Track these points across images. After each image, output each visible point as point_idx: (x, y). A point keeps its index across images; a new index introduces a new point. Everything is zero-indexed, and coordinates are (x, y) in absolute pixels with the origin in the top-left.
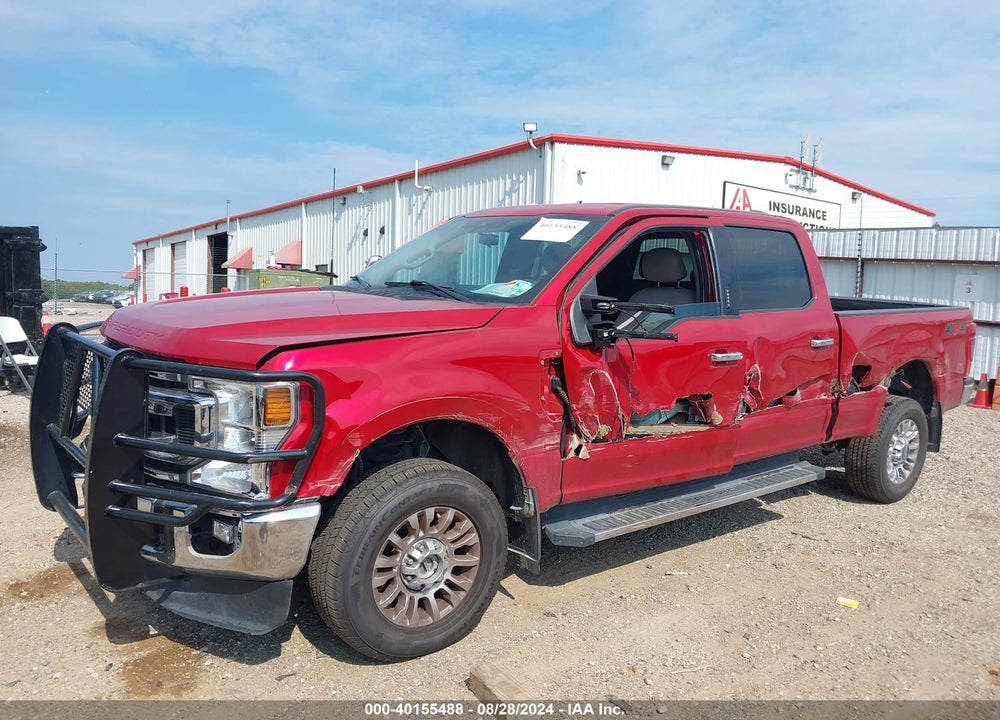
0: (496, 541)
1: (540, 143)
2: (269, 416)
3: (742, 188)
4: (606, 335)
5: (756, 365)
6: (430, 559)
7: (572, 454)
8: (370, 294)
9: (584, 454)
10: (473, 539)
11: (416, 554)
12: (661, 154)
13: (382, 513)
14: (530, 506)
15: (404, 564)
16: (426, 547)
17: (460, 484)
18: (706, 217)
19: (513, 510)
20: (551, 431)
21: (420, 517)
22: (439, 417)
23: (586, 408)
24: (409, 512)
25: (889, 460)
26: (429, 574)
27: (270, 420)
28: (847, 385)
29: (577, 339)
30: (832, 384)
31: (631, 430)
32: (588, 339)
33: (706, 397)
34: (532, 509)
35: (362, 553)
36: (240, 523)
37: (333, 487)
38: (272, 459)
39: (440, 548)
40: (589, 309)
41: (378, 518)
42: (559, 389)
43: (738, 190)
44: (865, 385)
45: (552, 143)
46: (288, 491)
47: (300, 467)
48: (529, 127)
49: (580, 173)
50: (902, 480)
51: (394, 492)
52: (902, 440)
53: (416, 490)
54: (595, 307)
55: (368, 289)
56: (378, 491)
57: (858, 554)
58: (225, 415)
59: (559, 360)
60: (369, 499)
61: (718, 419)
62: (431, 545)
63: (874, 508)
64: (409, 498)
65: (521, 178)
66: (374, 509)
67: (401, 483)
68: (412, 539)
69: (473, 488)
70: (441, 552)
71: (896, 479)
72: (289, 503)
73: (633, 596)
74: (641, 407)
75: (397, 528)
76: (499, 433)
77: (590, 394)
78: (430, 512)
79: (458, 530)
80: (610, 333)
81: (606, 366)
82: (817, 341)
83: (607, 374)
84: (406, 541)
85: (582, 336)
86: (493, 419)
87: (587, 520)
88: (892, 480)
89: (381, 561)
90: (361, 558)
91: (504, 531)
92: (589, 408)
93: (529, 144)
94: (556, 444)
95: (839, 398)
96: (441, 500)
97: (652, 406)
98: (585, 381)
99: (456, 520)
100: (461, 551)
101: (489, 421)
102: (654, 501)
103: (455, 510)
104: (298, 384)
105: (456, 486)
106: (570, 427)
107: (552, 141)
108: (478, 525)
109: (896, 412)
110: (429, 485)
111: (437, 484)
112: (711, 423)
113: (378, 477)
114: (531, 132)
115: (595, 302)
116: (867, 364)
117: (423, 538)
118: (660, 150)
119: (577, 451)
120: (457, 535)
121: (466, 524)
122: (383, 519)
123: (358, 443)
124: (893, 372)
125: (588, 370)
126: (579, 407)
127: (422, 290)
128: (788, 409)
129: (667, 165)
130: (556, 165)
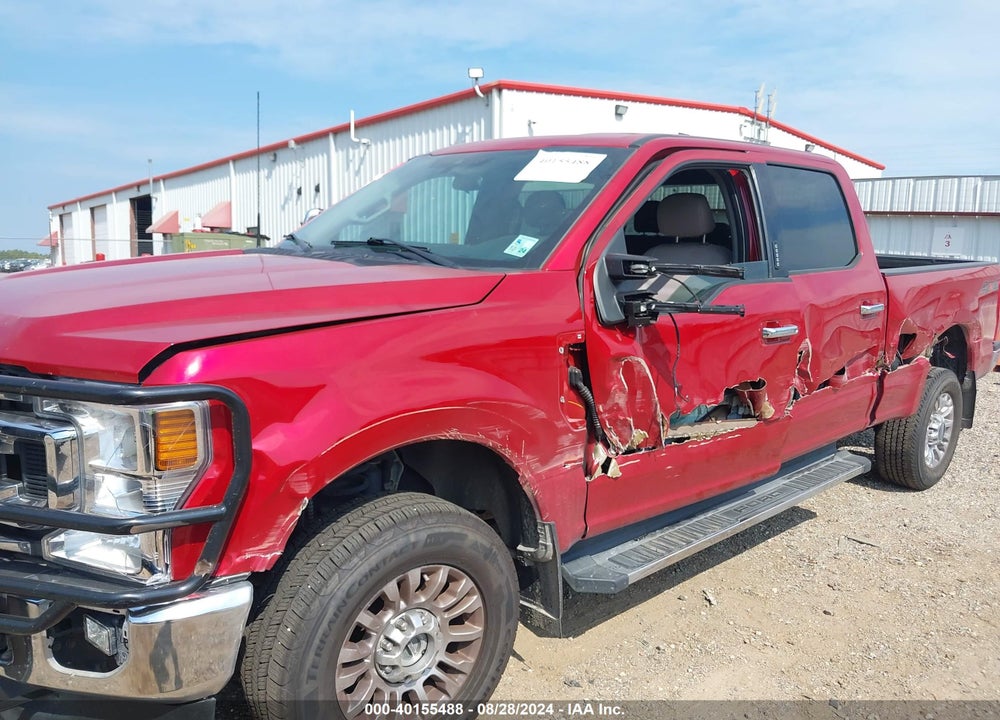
0: (505, 603)
1: (487, 90)
2: (163, 457)
4: (643, 309)
5: (807, 340)
6: (416, 639)
7: (599, 472)
8: (313, 257)
9: (614, 470)
10: (474, 602)
11: (397, 636)
12: (615, 103)
13: (345, 587)
14: (547, 547)
15: (379, 650)
16: (409, 623)
17: (456, 530)
18: (743, 151)
19: (521, 552)
20: (574, 442)
21: (399, 584)
22: (425, 438)
23: (616, 409)
24: (385, 580)
25: (926, 441)
26: (415, 658)
27: (165, 463)
28: (891, 358)
29: (604, 315)
30: (878, 358)
31: (671, 434)
32: (618, 315)
33: (758, 385)
34: (550, 552)
35: (319, 648)
36: (125, 623)
37: (269, 556)
38: (172, 524)
39: (429, 621)
40: (619, 274)
41: (341, 594)
42: (581, 384)
44: (907, 356)
45: (500, 90)
46: (200, 570)
47: (215, 533)
48: (474, 74)
49: (531, 124)
50: (937, 462)
51: (362, 553)
52: (938, 418)
53: (394, 547)
54: (628, 271)
55: (308, 251)
56: (339, 553)
57: (919, 563)
58: (96, 453)
59: (582, 345)
60: (325, 567)
61: (769, 411)
62: (417, 620)
63: (910, 496)
64: (384, 561)
66: (333, 583)
67: (372, 539)
68: (390, 614)
69: (475, 534)
70: (432, 628)
71: (932, 462)
72: (203, 587)
73: (673, 646)
74: (682, 405)
75: (368, 605)
76: (507, 453)
77: (622, 390)
78: (414, 576)
79: (453, 594)
80: (648, 306)
81: (640, 350)
82: (868, 307)
83: (643, 363)
84: (380, 618)
85: (610, 310)
86: (498, 434)
87: (613, 552)
88: (928, 463)
89: (347, 653)
90: (317, 655)
91: (515, 586)
92: (619, 409)
93: (475, 91)
94: (580, 460)
95: (883, 375)
96: (429, 556)
97: (697, 401)
98: (615, 372)
99: (451, 579)
100: (458, 621)
101: (492, 438)
102: (690, 517)
103: (448, 568)
104: (206, 403)
105: (451, 535)
106: (595, 435)
107: (500, 88)
108: (479, 583)
109: (936, 385)
110: (412, 538)
111: (423, 535)
112: (759, 418)
113: (336, 529)
114: (477, 79)
115: (628, 263)
116: (911, 333)
117: (405, 611)
118: (613, 99)
119: (605, 467)
120: (452, 600)
121: (465, 583)
122: (348, 595)
123: (305, 489)
124: (936, 340)
125: (619, 357)
126: (607, 408)
127: (385, 251)
128: (835, 391)
129: (621, 115)
130: (504, 114)
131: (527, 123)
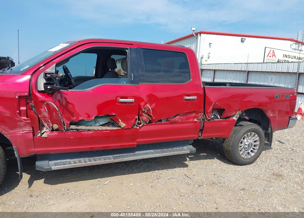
1: (197, 34)
3: (272, 49)
5: (148, 105)
7: (39, 135)
9: (44, 135)
12: (241, 37)
20: (25, 125)
23: (44, 117)
28: (209, 116)
29: (39, 89)
33: (114, 116)
42: (33, 108)
43: (271, 50)
44: (224, 117)
45: (200, 34)
48: (193, 29)
49: (210, 44)
50: (249, 157)
52: (249, 141)
61: (122, 125)
65: (191, 46)
74: (74, 118)
80: (51, 87)
82: (188, 97)
83: (53, 104)
88: (243, 156)
93: (193, 34)
94: (30, 131)
97: (81, 118)
98: (43, 106)
107: (201, 33)
112: (120, 127)
114: (194, 30)
116: (221, 108)
118: (240, 36)
119: (42, 134)
124: (240, 112)
125: (44, 102)
126: (42, 116)
129: (243, 41)
130: (201, 41)
131: (209, 43)
